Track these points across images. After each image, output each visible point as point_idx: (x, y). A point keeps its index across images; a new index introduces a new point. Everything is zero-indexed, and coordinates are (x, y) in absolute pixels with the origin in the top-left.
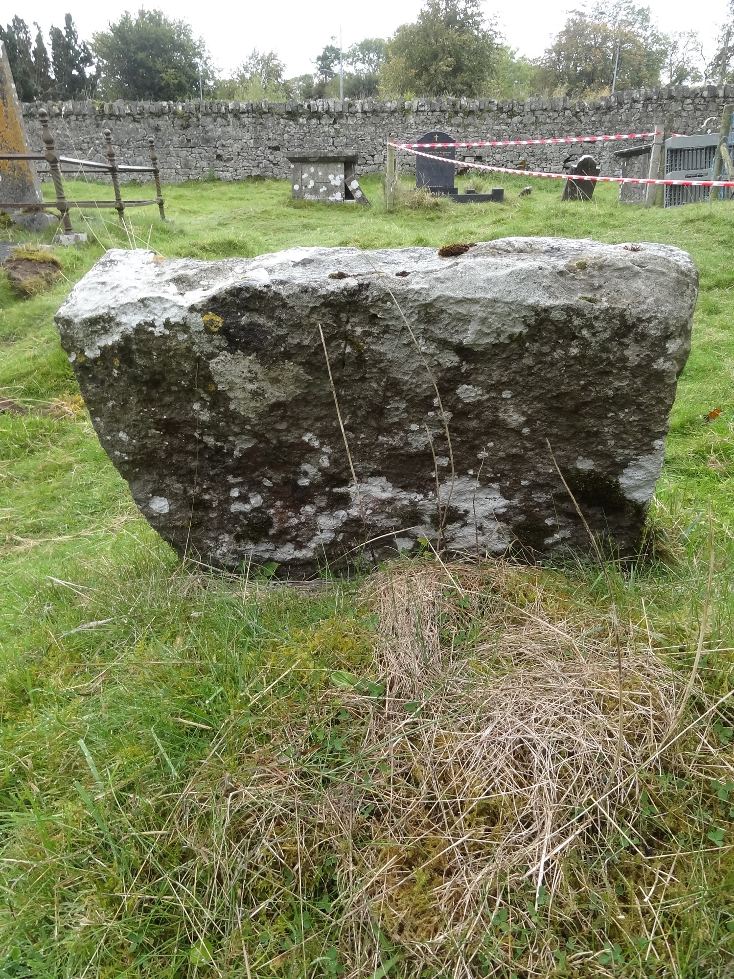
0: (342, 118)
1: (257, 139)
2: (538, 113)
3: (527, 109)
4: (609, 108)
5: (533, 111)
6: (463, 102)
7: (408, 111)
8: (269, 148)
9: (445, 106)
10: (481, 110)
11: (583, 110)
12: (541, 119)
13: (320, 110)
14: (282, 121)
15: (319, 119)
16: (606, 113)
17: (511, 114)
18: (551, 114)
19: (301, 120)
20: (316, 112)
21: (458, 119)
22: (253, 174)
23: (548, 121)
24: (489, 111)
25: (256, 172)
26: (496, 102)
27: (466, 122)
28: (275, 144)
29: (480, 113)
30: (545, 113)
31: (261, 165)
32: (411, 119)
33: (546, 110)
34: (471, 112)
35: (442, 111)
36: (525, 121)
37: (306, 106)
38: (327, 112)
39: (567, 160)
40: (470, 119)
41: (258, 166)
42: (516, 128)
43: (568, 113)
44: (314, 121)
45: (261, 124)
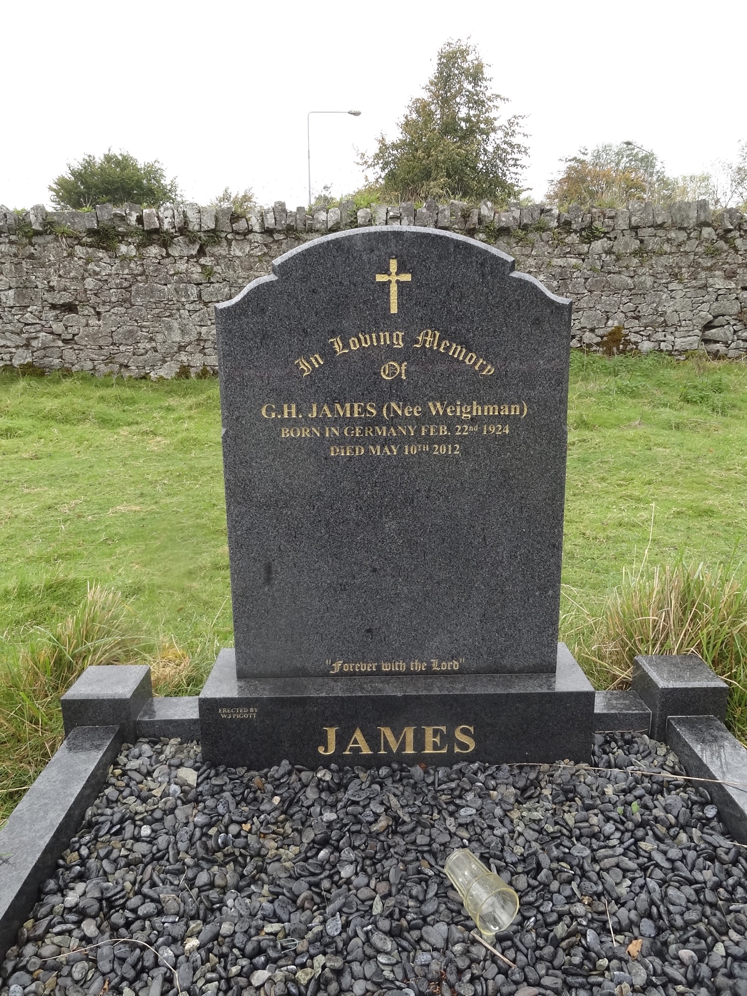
0: (218, 243)
1: (23, 289)
8: (53, 307)
12: (652, 244)
13: (166, 226)
14: (79, 250)
15: (165, 245)
17: (590, 234)
18: (673, 235)
19: (123, 249)
20: (157, 231)
22: (16, 362)
23: (666, 247)
24: (542, 229)
25: (22, 358)
26: (556, 212)
28: (66, 298)
29: (521, 233)
30: (660, 233)
31: (34, 343)
33: (661, 226)
36: (618, 247)
37: (133, 219)
38: (183, 230)
39: (708, 326)
41: (27, 346)
42: (598, 264)
43: (707, 232)
44: (154, 250)
45: (31, 256)
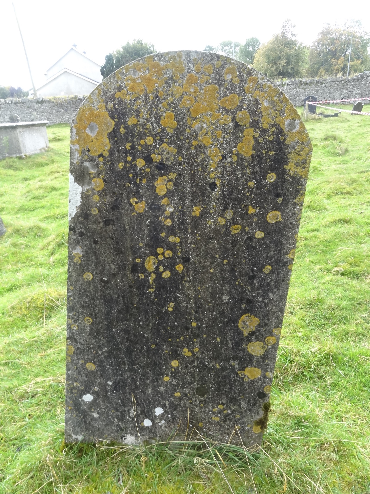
2: (332, 83)
3: (328, 81)
4: (358, 79)
5: (330, 82)
6: (304, 81)
7: (285, 85)
9: (298, 82)
10: (311, 83)
11: (348, 81)
16: (357, 81)
21: (302, 86)
27: (305, 87)
32: (285, 87)
34: (307, 84)
35: (296, 84)
40: (307, 86)
